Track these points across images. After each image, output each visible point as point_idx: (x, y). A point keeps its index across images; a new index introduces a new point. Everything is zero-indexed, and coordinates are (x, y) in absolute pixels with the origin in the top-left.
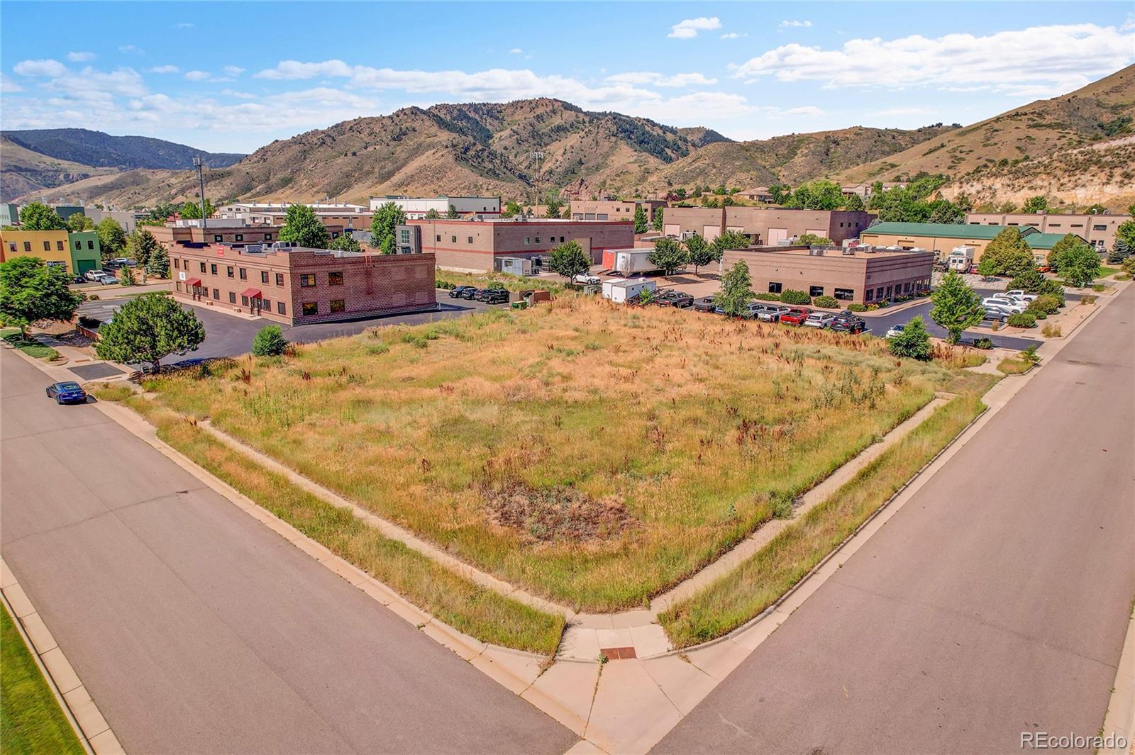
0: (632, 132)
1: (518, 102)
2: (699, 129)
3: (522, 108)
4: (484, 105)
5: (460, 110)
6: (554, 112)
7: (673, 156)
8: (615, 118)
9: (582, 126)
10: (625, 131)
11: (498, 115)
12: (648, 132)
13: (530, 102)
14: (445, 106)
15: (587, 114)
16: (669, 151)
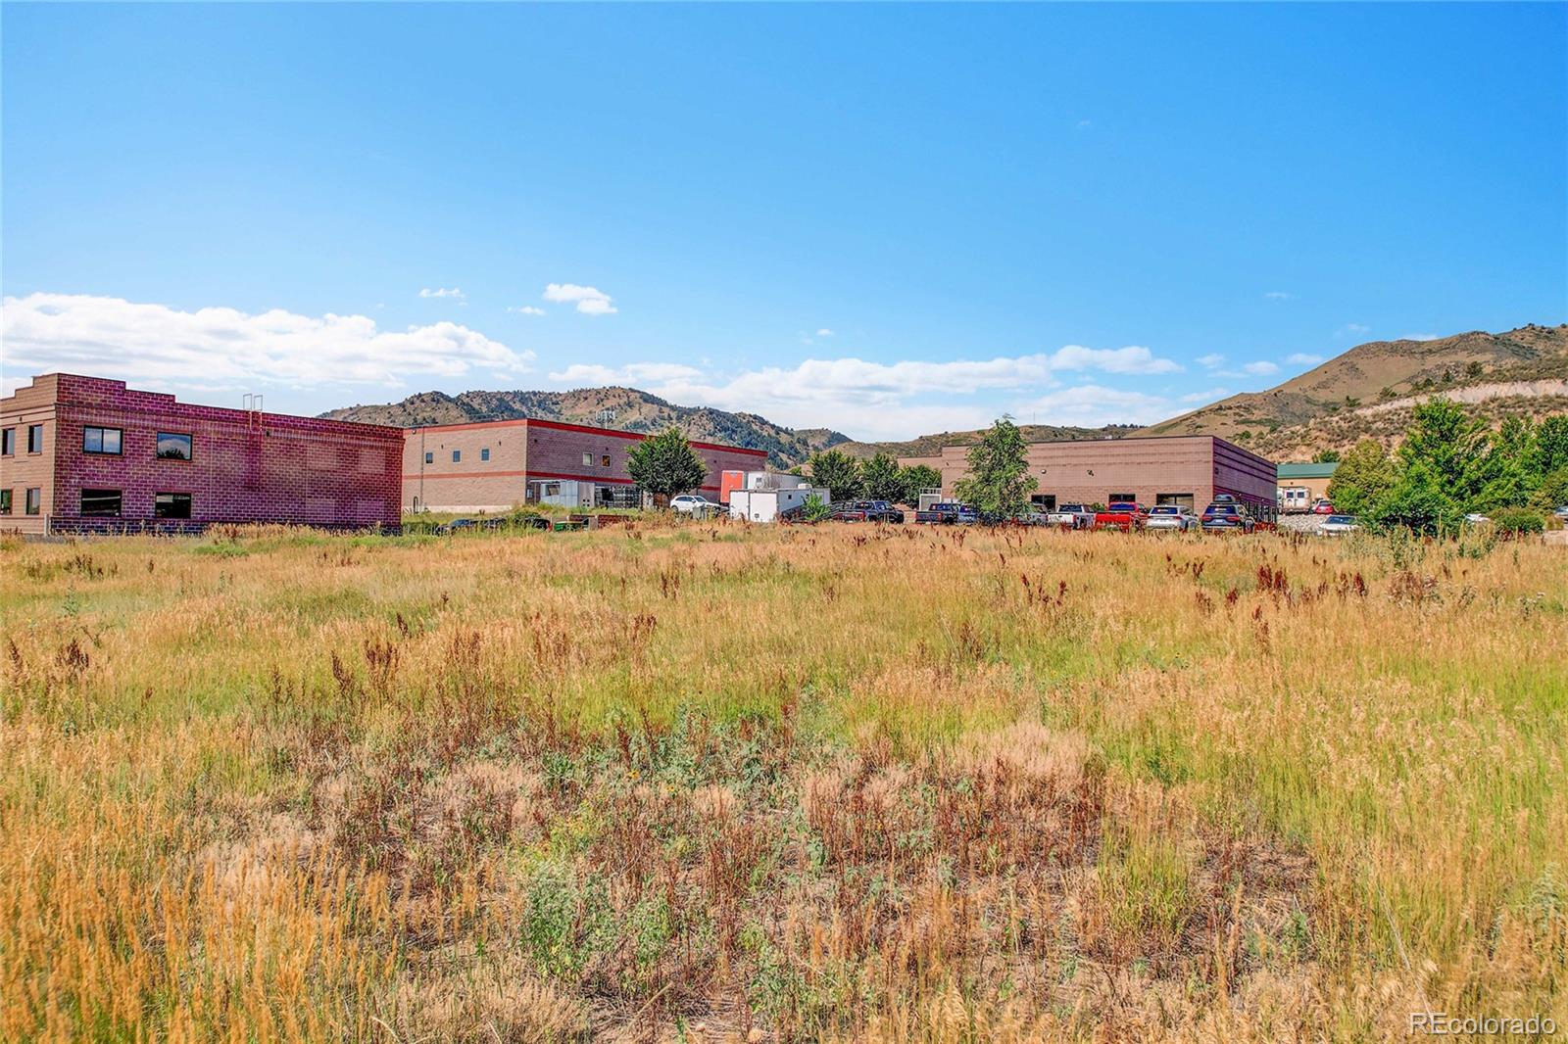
0: (733, 431)
1: (582, 391)
2: (822, 432)
3: (586, 399)
4: (535, 394)
5: (501, 400)
6: (630, 405)
7: (790, 462)
8: (711, 413)
9: (667, 423)
10: (726, 429)
11: (553, 407)
12: (756, 432)
13: (598, 392)
14: (479, 394)
15: (673, 408)
16: (784, 457)
